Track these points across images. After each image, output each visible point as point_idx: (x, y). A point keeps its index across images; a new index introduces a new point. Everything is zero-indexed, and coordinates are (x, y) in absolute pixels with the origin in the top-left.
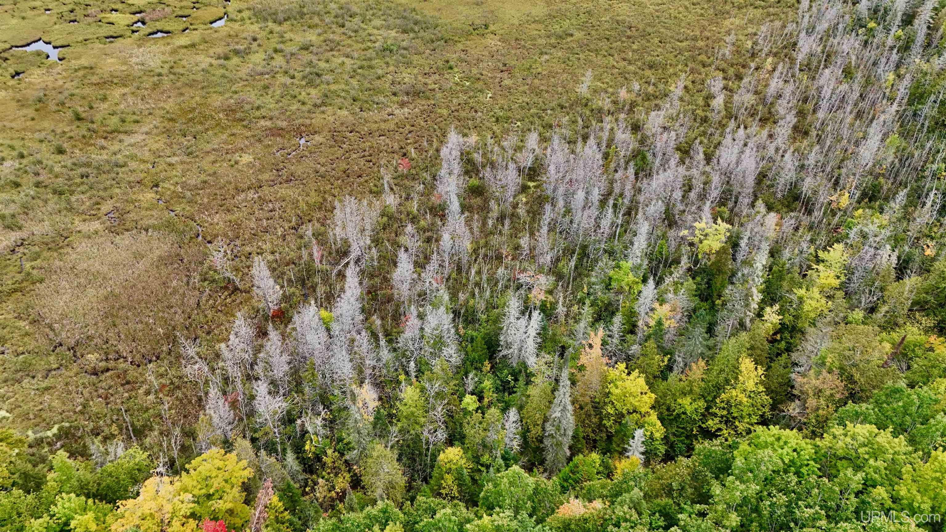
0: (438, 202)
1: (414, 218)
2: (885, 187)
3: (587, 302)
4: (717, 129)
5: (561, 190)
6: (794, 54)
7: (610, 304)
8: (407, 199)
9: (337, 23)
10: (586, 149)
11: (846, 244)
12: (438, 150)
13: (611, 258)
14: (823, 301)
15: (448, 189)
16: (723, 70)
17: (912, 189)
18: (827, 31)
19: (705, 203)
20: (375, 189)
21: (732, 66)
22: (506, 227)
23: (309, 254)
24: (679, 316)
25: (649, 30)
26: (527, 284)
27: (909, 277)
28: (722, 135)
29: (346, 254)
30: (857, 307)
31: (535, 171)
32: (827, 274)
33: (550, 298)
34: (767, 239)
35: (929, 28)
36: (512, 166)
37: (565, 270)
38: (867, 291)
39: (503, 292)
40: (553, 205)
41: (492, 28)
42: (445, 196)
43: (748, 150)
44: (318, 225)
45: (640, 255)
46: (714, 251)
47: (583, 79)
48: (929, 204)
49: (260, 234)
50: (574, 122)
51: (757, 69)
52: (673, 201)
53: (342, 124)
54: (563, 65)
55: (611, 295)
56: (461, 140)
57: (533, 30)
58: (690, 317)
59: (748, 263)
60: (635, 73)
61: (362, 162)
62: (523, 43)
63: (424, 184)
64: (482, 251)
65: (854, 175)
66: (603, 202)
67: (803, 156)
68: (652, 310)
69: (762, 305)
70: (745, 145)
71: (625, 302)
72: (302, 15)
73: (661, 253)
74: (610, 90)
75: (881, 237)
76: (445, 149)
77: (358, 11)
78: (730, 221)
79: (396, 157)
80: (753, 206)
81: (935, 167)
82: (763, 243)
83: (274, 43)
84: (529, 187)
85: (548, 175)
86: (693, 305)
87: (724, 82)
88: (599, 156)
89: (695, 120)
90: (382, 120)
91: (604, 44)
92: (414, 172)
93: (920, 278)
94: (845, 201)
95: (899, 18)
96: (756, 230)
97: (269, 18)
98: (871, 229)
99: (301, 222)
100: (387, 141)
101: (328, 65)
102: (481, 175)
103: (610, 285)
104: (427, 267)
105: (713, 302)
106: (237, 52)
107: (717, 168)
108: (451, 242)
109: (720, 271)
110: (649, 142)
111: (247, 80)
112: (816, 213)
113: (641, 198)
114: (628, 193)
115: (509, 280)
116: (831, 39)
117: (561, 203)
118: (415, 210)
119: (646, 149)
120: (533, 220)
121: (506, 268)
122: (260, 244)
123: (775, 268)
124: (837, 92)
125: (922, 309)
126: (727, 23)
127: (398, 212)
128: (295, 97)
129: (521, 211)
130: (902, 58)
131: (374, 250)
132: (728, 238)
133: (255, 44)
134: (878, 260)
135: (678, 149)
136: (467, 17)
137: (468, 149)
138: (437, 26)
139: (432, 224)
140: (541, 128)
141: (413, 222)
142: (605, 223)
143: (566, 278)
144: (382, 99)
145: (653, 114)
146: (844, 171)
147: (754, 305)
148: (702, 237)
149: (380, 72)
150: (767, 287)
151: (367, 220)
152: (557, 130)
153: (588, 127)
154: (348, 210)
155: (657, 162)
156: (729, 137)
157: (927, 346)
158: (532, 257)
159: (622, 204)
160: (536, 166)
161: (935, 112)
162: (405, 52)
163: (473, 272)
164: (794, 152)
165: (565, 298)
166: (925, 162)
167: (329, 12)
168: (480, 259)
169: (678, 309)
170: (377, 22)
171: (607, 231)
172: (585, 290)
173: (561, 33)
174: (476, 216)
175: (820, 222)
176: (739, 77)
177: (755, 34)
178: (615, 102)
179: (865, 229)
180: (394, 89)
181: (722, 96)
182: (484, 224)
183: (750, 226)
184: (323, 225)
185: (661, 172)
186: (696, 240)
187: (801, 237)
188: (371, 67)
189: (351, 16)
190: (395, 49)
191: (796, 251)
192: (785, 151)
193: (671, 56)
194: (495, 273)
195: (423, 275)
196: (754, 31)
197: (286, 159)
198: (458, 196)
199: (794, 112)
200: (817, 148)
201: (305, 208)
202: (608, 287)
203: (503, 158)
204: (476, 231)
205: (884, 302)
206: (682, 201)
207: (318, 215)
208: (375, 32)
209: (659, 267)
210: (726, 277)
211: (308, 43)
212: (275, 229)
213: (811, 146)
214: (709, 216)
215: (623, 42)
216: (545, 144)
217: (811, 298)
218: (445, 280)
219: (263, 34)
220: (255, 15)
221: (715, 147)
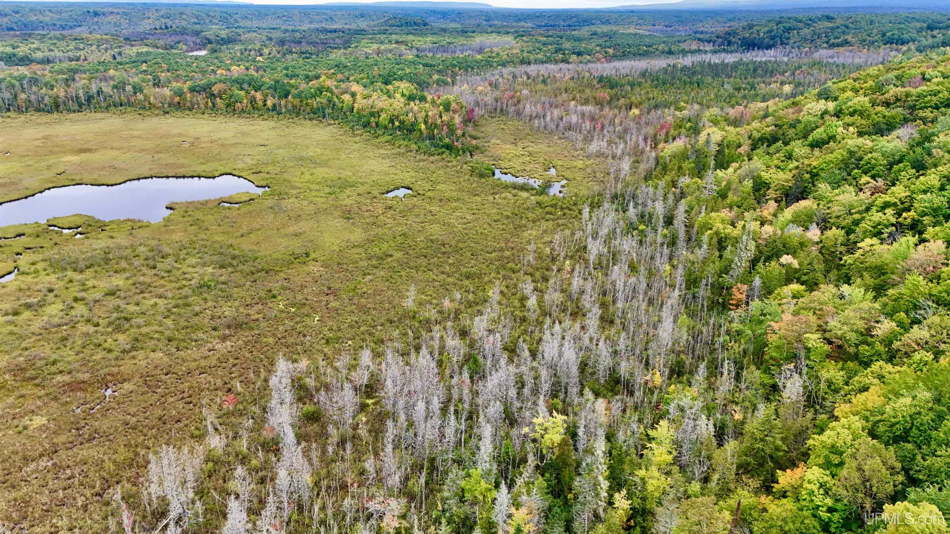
0: (271, 436)
1: (244, 458)
2: (687, 363)
3: (443, 521)
4: (536, 326)
5: (401, 403)
6: (586, 256)
7: (467, 518)
8: (235, 438)
9: (148, 265)
10: (420, 359)
11: (669, 419)
12: (266, 381)
13: (461, 467)
14: (663, 478)
15: (280, 421)
16: (531, 274)
17: (709, 361)
18: (608, 235)
19: (539, 398)
20: (197, 433)
21: (538, 270)
22: (348, 452)
23: (118, 522)
24: (536, 518)
25: (461, 245)
26: (377, 512)
27: (728, 442)
28: (541, 331)
29: (163, 514)
30: (693, 479)
31: (372, 388)
32: (660, 451)
33: (405, 524)
34: (601, 425)
35: (686, 226)
36: (347, 386)
37: (416, 489)
38: (697, 462)
39: (352, 525)
40: (395, 420)
41: (313, 256)
42: (277, 429)
43: (566, 344)
44: (128, 486)
45: (488, 459)
46: (556, 445)
47: (408, 294)
48: (726, 373)
49: (55, 508)
50: (405, 334)
51: (559, 270)
52: (509, 400)
53: (156, 367)
54: (387, 284)
55: (467, 508)
56: (291, 366)
57: (354, 254)
58: (547, 517)
59: (589, 451)
60: (455, 284)
61: (180, 405)
62: (345, 266)
63: (253, 418)
64: (324, 483)
65: (660, 354)
66: (444, 410)
67: (614, 343)
68: (510, 516)
69: (611, 492)
70: (563, 338)
71: (481, 514)
72: (107, 261)
73: (507, 453)
74: (434, 301)
75: (695, 408)
76: (274, 378)
77: (171, 251)
78: (565, 412)
79: (220, 393)
80: (582, 395)
81: (721, 339)
82: (599, 429)
83: (74, 291)
84: (368, 405)
85: (386, 390)
86: (547, 504)
87: (533, 284)
88: (433, 364)
89: (515, 320)
90: (201, 357)
91: (422, 261)
92: (241, 407)
93: (737, 443)
94: (658, 379)
95: (662, 220)
96: (589, 417)
97: (68, 267)
98: (686, 402)
99: (107, 484)
100: (209, 378)
101: (137, 308)
102: (315, 400)
103: (464, 497)
104: (263, 512)
105: (566, 497)
106: (28, 306)
107: (542, 362)
108: (289, 478)
109: (566, 464)
110: (477, 345)
111: (40, 334)
112: (637, 394)
113: (480, 401)
114: (467, 397)
115: (357, 511)
116: (613, 241)
117: (402, 417)
118: (245, 450)
119: (476, 352)
120: (376, 438)
121: (353, 497)
122: (54, 521)
123: (614, 453)
124: (628, 284)
125: (747, 472)
126: (526, 234)
127: (225, 454)
128: (100, 345)
129: (363, 432)
130: (672, 251)
131: (198, 504)
132: (566, 429)
133: (51, 295)
134: (698, 431)
135: (505, 349)
136: (286, 247)
137: (299, 375)
138: (256, 259)
139: (266, 462)
140: (372, 344)
141: (243, 463)
142: (450, 432)
143: (418, 498)
144: (201, 335)
145: (477, 319)
146: (650, 352)
147: (604, 494)
148: (543, 432)
149: (197, 309)
150: (611, 473)
151: (189, 470)
152: (389, 344)
153: (418, 338)
154: (165, 462)
155: (489, 362)
156: (548, 333)
157: (760, 507)
158: (380, 480)
159: (463, 409)
160: (372, 382)
161: (709, 294)
162: (224, 286)
163: (316, 508)
164: (605, 340)
165: (420, 520)
166: (713, 336)
167: (138, 256)
168: (323, 493)
169: (535, 511)
170: (193, 260)
171: (453, 439)
172: (440, 507)
173: (380, 255)
174: (314, 445)
175: (643, 402)
176: (546, 279)
177: (551, 242)
178: (440, 312)
179: (681, 403)
180: (214, 324)
181: (534, 297)
182: (324, 452)
183: (583, 414)
184: (135, 484)
185: (493, 372)
186: (538, 436)
187: (630, 418)
188: (188, 305)
189: (163, 257)
190: (213, 284)
191: (629, 433)
192: (598, 340)
193: (484, 266)
194: (341, 506)
195: (258, 523)
196: (549, 239)
197: (88, 415)
198: (292, 425)
199: (597, 305)
200: (623, 334)
201: (112, 467)
202: (462, 500)
203: (337, 378)
204: (315, 460)
205: (714, 470)
206: (518, 399)
207: (129, 473)
208: (190, 270)
209: (508, 469)
210: (572, 469)
211: (115, 288)
212: (74, 499)
213: (618, 333)
214: (545, 409)
215: (439, 258)
216: (379, 359)
217: (652, 478)
218: (284, 524)
219: (61, 284)
220: (51, 266)
221: (538, 343)
